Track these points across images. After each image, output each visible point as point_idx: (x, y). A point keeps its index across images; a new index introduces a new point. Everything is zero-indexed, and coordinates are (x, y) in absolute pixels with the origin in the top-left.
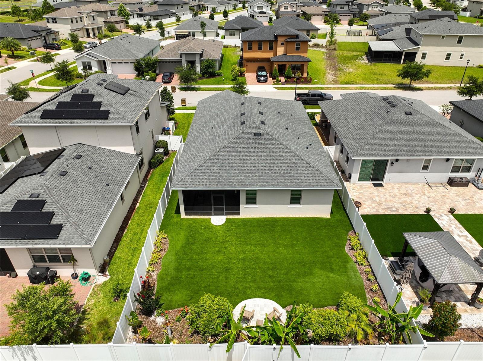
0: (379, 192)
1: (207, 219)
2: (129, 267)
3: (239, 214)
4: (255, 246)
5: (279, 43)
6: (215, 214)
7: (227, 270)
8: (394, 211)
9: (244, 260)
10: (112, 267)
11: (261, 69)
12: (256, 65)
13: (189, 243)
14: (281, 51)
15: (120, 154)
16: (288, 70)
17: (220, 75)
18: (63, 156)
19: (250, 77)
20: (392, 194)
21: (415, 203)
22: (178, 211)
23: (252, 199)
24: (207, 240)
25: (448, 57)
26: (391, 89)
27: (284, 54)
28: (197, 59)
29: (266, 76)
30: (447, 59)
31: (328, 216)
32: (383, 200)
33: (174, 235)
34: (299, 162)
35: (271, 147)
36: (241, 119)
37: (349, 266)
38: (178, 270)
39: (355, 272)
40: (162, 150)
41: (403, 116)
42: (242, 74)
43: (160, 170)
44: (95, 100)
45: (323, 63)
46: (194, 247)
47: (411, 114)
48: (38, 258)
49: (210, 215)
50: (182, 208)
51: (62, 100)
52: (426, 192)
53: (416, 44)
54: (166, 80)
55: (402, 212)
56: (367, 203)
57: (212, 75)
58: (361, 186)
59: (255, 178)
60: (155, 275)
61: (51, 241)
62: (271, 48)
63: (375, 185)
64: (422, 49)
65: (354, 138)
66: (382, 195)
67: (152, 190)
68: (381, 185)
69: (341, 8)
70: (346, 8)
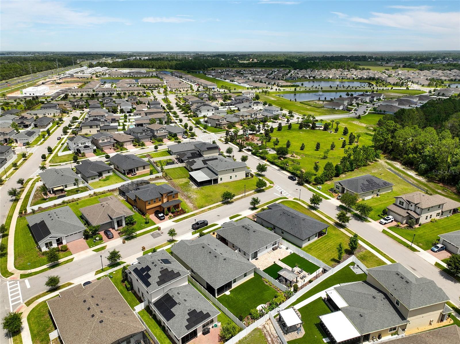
0: (259, 261)
3: (232, 287)
4: (245, 294)
8: (267, 266)
11: (158, 212)
12: (154, 211)
16: (173, 209)
17: (135, 222)
20: (262, 261)
21: (270, 261)
23: (235, 281)
24: (232, 300)
26: (221, 205)
27: (167, 201)
29: (163, 216)
30: (231, 178)
31: (254, 277)
32: (262, 264)
35: (231, 262)
44: (169, 270)
47: (255, 231)
49: (225, 292)
50: (216, 294)
52: (271, 256)
53: (217, 175)
58: (254, 262)
59: (235, 275)
62: (160, 200)
63: (257, 259)
64: (219, 177)
69: (141, 134)
70: (144, 134)
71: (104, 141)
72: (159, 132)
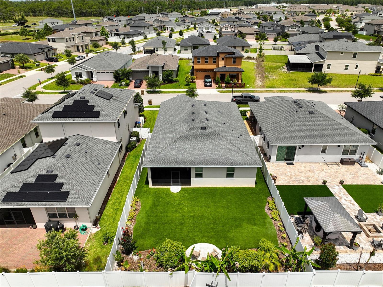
0: (290, 169)
1: (167, 189)
2: (113, 222)
3: (190, 185)
4: (202, 207)
5: (221, 58)
6: (174, 185)
7: (182, 224)
8: (300, 183)
9: (193, 217)
10: (102, 221)
11: (207, 77)
12: (204, 74)
13: (155, 205)
14: (222, 64)
15: (106, 142)
16: (227, 78)
17: (176, 81)
18: (67, 143)
19: (199, 82)
20: (300, 170)
21: (316, 177)
22: (147, 183)
23: (199, 174)
24: (168, 203)
25: (347, 67)
26: (304, 92)
27: (224, 66)
28: (160, 70)
29: (211, 82)
30: (346, 69)
31: (254, 186)
32: (293, 175)
33: (144, 199)
34: (233, 148)
35: (212, 137)
36: (192, 117)
37: (267, 221)
38: (147, 224)
39: (271, 225)
40: (135, 139)
41: (308, 115)
42: (193, 81)
43: (134, 153)
44: (90, 104)
45: (254, 72)
46: (158, 208)
47: (313, 113)
48: (52, 215)
49: (170, 185)
50: (150, 180)
51: (67, 105)
52: (324, 169)
53: (323, 58)
54: (137, 86)
55: (306, 183)
56: (282, 177)
57: (171, 81)
58: (277, 165)
59: (201, 159)
60: (131, 227)
61: (62, 203)
62: (214, 62)
63: (288, 164)
64: (327, 62)
65: (272, 130)
66: (292, 171)
67: (128, 168)
68: (292, 164)
69: (268, 29)
70: (272, 29)
71: (228, 29)
72: (290, 29)
